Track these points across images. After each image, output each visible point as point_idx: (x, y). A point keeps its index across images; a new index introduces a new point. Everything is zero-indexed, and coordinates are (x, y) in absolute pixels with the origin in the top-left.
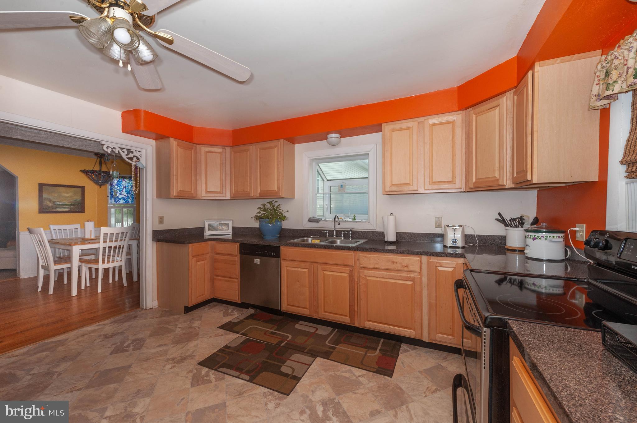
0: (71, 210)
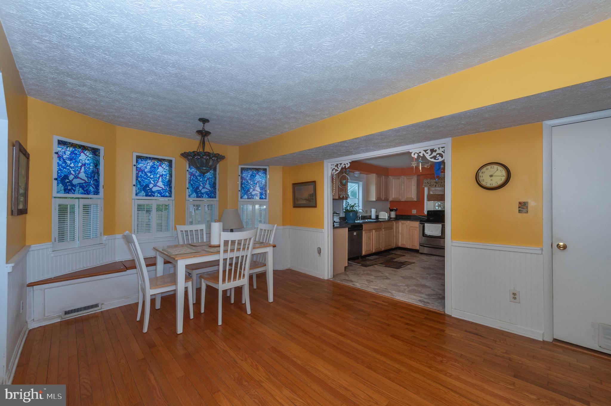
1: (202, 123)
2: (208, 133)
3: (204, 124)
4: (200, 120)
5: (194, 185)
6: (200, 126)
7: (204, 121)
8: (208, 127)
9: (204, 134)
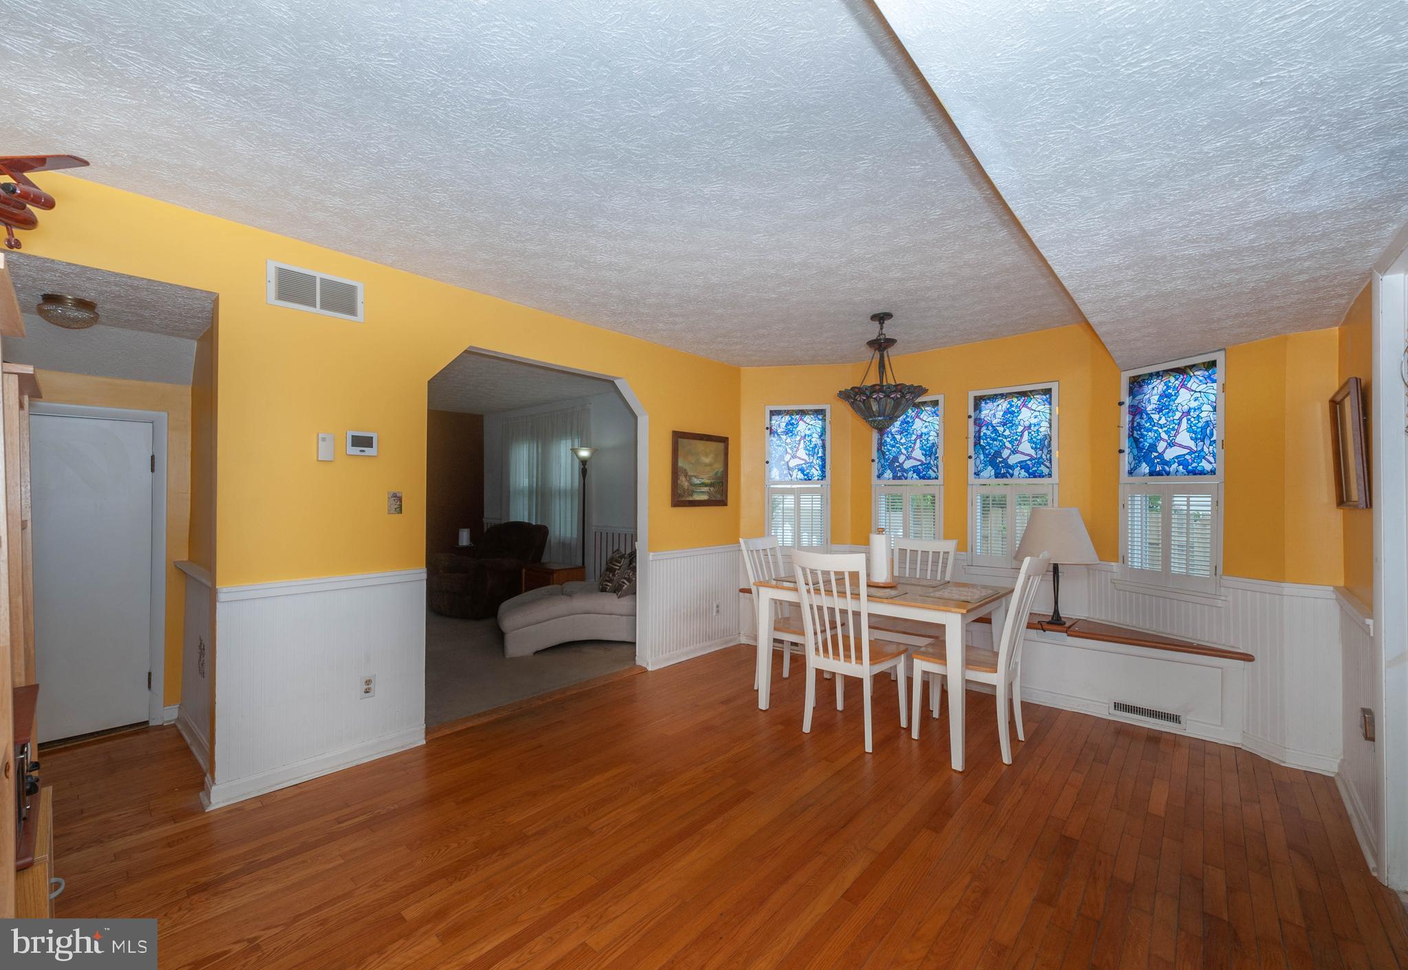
0: (713, 499)
1: (878, 322)
2: (891, 342)
3: (881, 324)
4: (874, 317)
5: (987, 447)
6: (873, 331)
7: (881, 318)
8: (890, 330)
9: (881, 345)
